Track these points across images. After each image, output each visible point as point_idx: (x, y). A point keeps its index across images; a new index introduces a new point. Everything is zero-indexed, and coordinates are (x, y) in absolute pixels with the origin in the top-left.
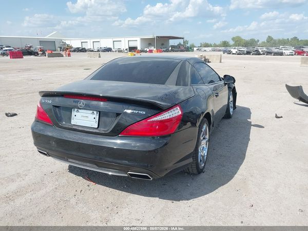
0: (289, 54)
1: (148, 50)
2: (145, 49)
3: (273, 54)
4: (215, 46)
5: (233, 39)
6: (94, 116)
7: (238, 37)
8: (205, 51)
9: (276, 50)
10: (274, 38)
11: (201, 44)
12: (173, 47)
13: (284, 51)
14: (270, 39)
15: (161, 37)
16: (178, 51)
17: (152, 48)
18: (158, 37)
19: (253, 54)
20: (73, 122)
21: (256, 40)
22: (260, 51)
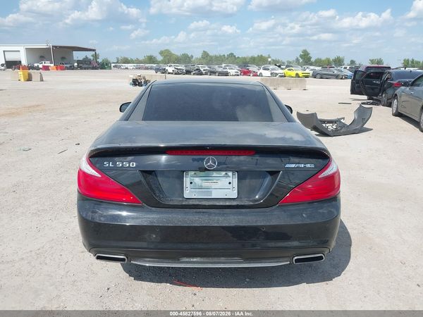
0: (234, 73)
1: (41, 66)
2: (36, 65)
3: (217, 74)
4: (138, 61)
5: (161, 53)
6: (230, 180)
7: (166, 50)
8: (127, 68)
9: (220, 70)
10: (210, 54)
11: (118, 59)
12: (79, 62)
13: (229, 71)
14: (205, 55)
15: (60, 47)
16: (88, 68)
17: (47, 64)
18: (56, 47)
19: (194, 74)
20: (187, 194)
21: (190, 55)
22: (202, 70)
